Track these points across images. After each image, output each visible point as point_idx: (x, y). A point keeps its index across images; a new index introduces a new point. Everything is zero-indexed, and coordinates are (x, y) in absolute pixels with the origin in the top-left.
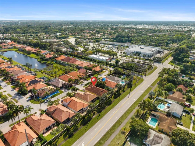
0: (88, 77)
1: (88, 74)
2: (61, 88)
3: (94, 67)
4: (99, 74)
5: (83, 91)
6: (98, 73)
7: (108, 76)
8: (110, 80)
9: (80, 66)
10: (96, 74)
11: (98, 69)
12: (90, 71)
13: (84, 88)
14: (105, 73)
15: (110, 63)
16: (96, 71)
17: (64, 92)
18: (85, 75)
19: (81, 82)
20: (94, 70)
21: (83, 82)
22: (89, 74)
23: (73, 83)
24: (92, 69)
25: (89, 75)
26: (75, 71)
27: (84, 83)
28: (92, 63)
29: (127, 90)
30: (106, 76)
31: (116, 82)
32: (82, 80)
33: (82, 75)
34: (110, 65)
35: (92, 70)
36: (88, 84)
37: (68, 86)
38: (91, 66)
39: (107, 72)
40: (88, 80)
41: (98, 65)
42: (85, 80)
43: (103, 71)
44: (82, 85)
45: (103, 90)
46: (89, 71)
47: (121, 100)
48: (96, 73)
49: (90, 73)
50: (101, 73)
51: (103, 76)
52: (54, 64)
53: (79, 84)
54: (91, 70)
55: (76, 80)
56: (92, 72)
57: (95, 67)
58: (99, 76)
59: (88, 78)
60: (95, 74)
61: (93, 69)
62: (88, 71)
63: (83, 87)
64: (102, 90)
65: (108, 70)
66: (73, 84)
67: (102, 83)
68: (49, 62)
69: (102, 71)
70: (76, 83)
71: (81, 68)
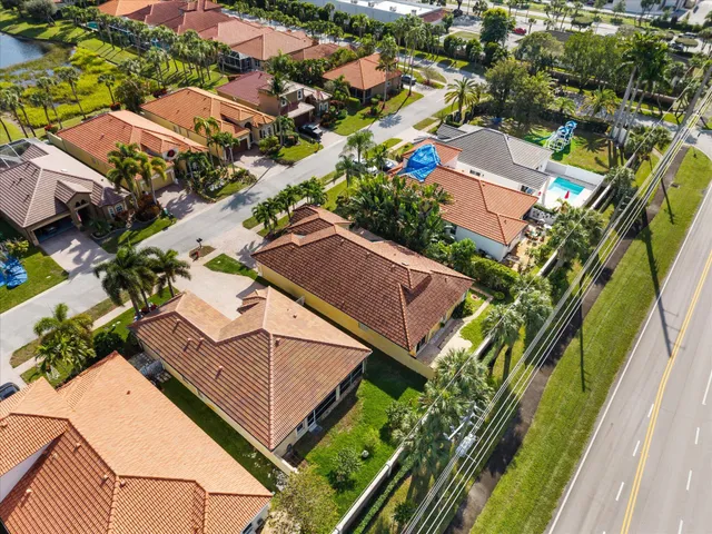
0: (290, 134)
1: (292, 114)
2: (52, 232)
3: (336, 60)
4: (374, 115)
5: (243, 269)
6: (368, 102)
7: (447, 131)
8: (461, 167)
9: (242, 56)
10: (352, 113)
11: (367, 74)
12: (308, 92)
13: (253, 238)
14: (415, 106)
15: (448, 41)
16: (354, 91)
17: (66, 275)
18: (269, 119)
19: (239, 176)
20: (339, 85)
21: (253, 180)
22: (304, 108)
23: (170, 187)
24: (326, 76)
25: (304, 118)
26: (209, 88)
27: (254, 189)
28: (325, 40)
29: (618, 257)
30: (424, 133)
31: (516, 186)
32: (246, 163)
33: (243, 117)
34: (449, 52)
35: (328, 85)
36: (287, 198)
37: (111, 210)
38: (319, 57)
39: (434, 101)
40: (291, 164)
41: (368, 51)
42: (272, 156)
43: (403, 96)
44: (239, 201)
45: (428, 279)
46: (298, 87)
47: (608, 383)
48: (353, 109)
49: (309, 100)
50: (390, 105)
51: (404, 129)
52: (84, 39)
53: (212, 196)
54: (316, 81)
55: (186, 157)
56: (326, 96)
57: (350, 60)
58: (378, 133)
59: (290, 143)
60: (345, 112)
61: (332, 76)
62: (293, 87)
63: (248, 225)
64: (414, 282)
65: (434, 86)
66: (165, 199)
67: (409, 201)
68: (55, 30)
69: (393, 93)
70: (196, 187)
71: (248, 66)
